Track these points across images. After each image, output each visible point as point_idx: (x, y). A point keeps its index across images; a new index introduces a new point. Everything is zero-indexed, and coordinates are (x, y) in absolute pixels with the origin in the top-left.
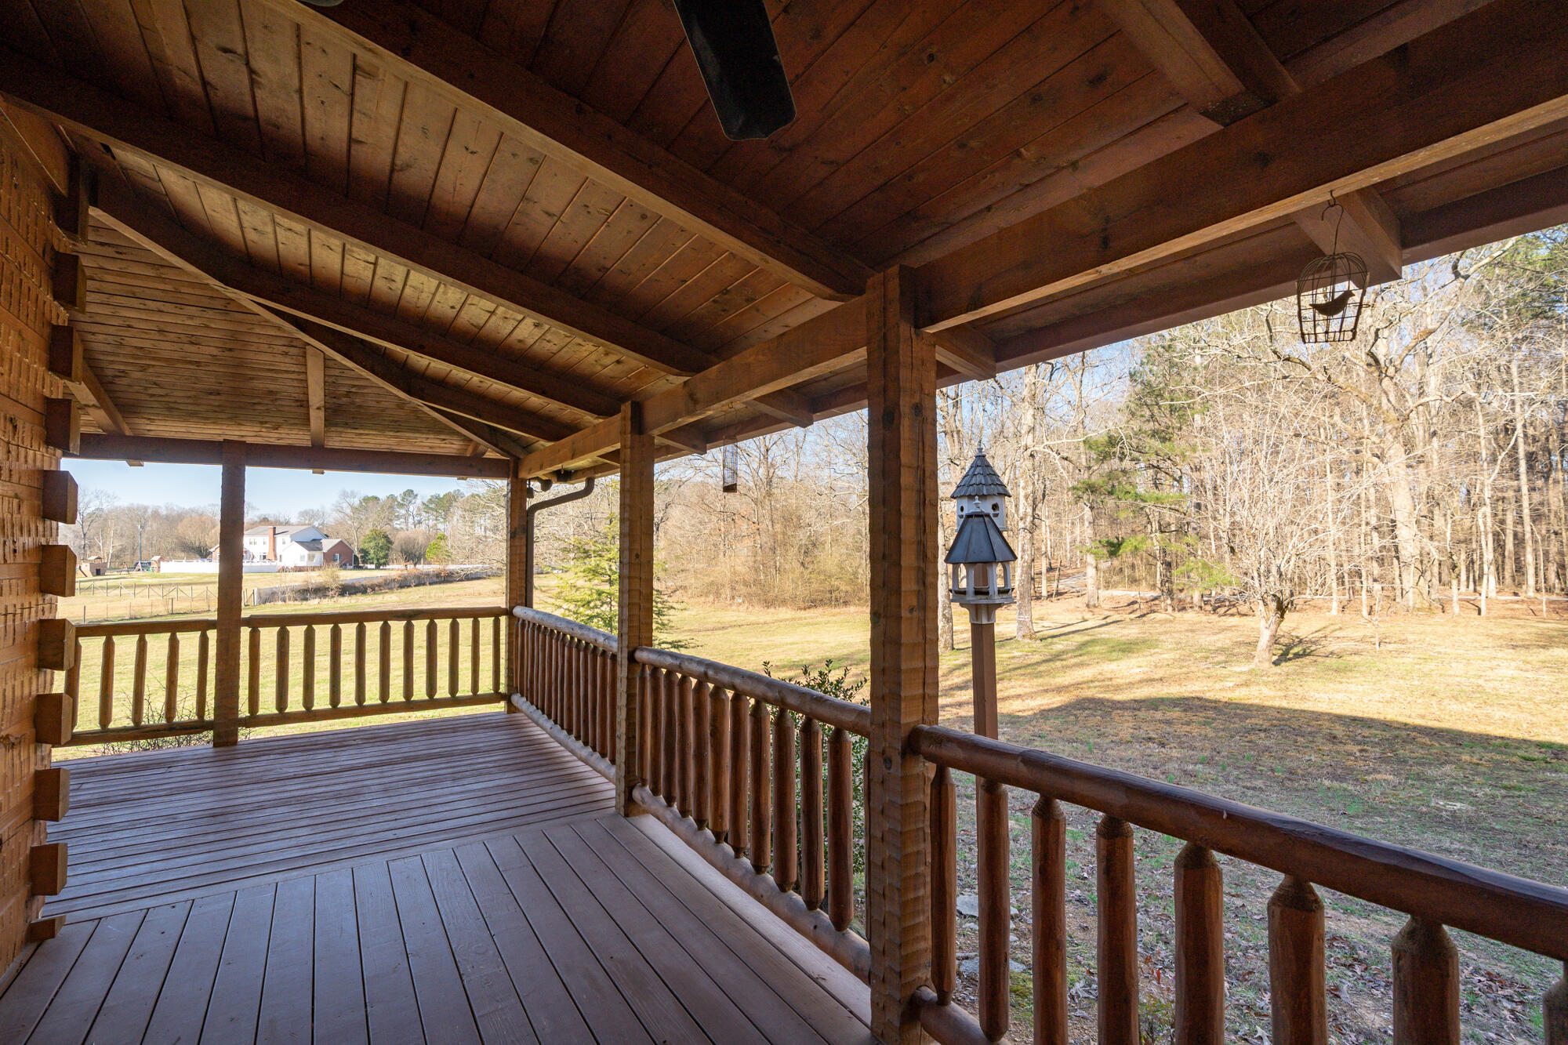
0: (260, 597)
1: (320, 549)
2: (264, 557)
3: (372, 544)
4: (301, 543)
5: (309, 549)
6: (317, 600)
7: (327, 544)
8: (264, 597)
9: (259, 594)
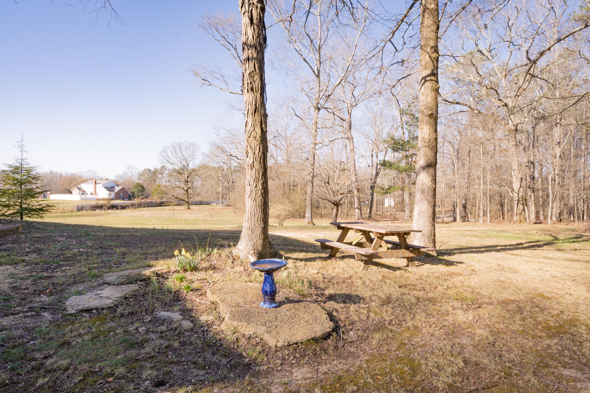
0: (77, 209)
1: (113, 191)
2: (92, 194)
3: (136, 189)
4: (106, 188)
5: (109, 191)
6: (99, 211)
7: (117, 189)
8: (79, 208)
9: (77, 207)
